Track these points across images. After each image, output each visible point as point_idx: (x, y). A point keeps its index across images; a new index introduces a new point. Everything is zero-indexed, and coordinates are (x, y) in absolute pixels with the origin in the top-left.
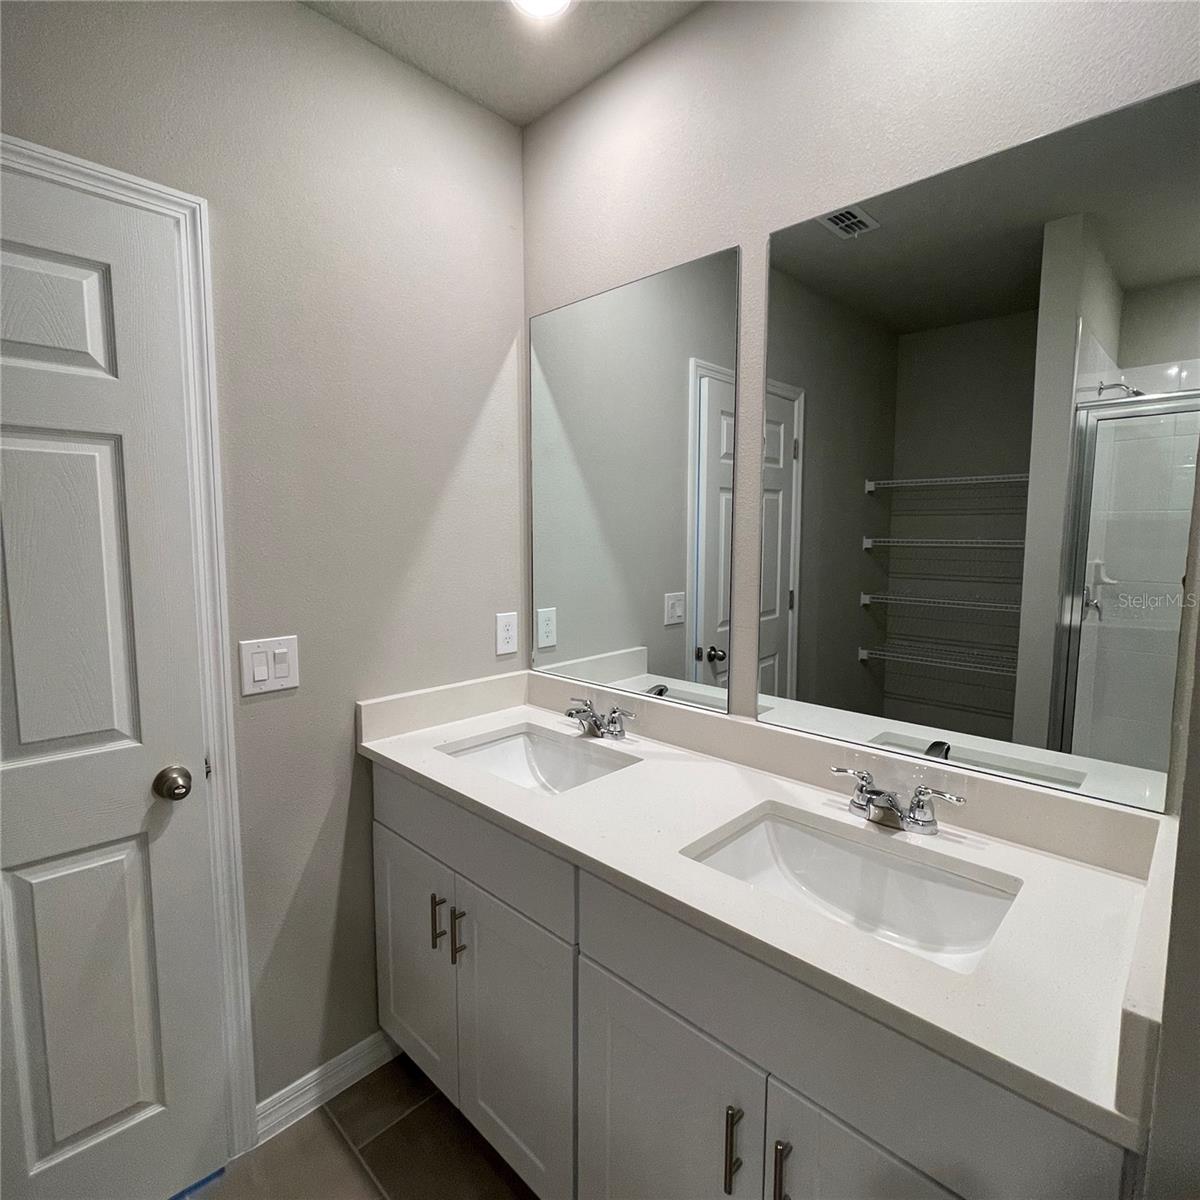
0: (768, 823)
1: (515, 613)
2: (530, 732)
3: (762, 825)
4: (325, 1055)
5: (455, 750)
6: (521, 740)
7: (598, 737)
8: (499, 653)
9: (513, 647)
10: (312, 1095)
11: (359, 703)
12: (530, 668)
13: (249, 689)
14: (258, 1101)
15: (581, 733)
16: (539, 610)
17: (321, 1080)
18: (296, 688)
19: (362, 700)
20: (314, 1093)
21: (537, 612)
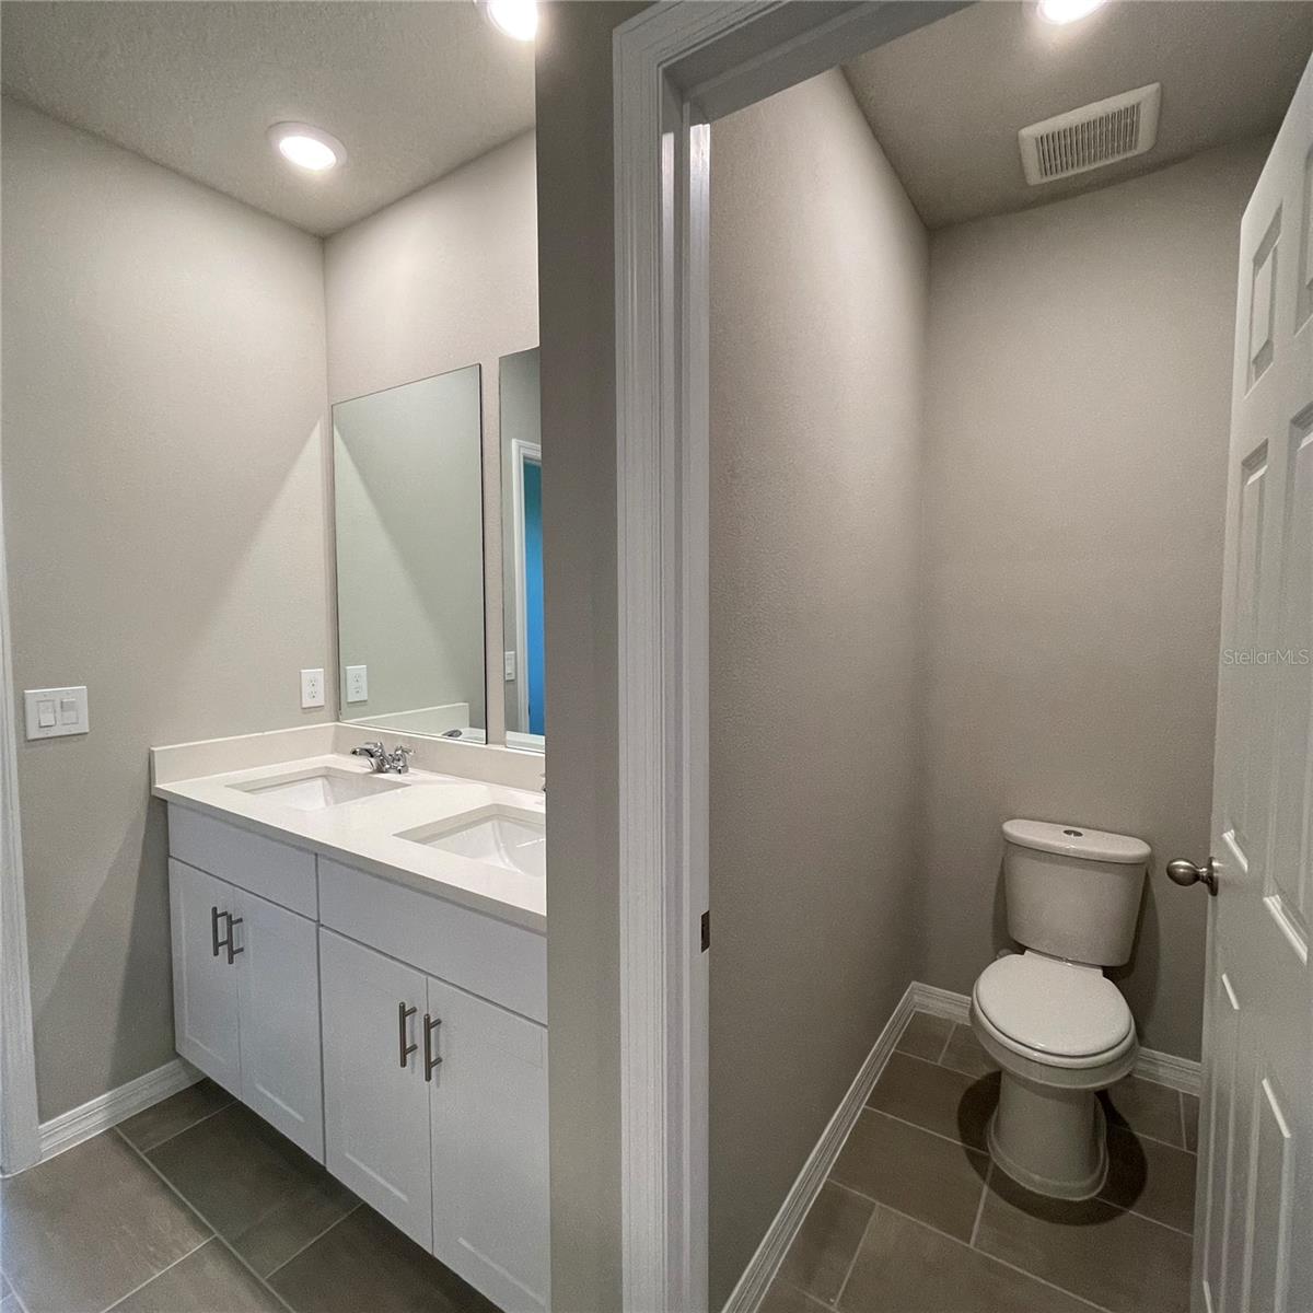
0: (496, 822)
1: (322, 670)
2: (328, 775)
3: (488, 825)
4: (116, 1081)
5: (253, 788)
6: (320, 782)
7: (383, 772)
8: (304, 706)
9: (320, 701)
10: (99, 1118)
11: (153, 749)
12: (338, 720)
13: (33, 733)
14: (42, 1121)
15: (369, 770)
16: (348, 668)
17: (111, 1104)
18: (86, 733)
19: (156, 746)
20: (100, 1116)
21: (345, 670)
